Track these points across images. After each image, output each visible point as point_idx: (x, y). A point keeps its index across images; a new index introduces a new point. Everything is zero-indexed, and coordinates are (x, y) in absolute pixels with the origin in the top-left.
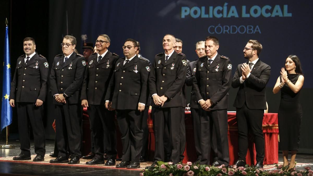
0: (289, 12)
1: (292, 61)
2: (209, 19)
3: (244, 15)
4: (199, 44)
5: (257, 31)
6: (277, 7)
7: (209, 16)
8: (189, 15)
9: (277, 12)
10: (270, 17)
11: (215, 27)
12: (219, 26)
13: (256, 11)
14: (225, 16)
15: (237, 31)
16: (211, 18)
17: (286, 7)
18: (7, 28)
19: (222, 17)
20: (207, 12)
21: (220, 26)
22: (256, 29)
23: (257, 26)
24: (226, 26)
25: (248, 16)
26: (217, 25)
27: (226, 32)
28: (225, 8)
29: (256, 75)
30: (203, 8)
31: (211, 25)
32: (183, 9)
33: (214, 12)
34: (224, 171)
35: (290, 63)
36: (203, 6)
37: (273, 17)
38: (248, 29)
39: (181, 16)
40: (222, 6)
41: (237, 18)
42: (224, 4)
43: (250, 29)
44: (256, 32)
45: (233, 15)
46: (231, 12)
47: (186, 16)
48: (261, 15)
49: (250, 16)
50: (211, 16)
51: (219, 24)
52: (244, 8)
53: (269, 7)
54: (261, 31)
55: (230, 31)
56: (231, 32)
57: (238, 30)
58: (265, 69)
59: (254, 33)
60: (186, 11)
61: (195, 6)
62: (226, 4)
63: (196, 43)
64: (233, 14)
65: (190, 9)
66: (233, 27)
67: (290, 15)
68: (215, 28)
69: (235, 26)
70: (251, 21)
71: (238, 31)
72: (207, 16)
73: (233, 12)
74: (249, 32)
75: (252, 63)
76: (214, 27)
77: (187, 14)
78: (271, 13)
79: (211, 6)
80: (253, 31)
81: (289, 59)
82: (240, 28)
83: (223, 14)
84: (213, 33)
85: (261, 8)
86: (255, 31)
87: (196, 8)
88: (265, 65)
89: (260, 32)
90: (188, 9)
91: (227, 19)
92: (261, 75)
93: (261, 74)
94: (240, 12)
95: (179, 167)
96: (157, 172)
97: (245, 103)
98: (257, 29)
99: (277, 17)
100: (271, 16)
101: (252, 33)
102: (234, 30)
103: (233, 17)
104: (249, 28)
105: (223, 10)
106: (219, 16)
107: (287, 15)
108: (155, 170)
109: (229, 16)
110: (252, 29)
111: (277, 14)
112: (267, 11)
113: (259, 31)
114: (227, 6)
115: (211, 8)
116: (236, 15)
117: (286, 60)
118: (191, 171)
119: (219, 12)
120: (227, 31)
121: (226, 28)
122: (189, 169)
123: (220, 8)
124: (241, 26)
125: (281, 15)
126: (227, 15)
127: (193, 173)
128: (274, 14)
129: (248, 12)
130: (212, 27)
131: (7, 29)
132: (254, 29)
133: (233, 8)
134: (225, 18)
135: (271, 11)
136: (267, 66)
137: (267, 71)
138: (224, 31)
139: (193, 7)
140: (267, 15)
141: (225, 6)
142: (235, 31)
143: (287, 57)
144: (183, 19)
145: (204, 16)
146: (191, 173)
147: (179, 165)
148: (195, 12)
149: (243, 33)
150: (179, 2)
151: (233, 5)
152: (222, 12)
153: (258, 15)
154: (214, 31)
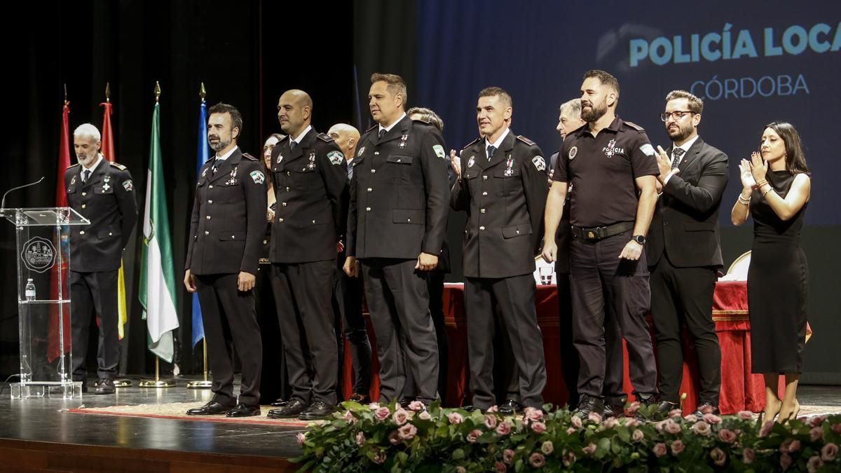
1: (776, 136)
2: (691, 65)
3: (771, 51)
5: (801, 87)
7: (691, 58)
8: (648, 58)
10: (828, 52)
11: (706, 83)
12: (715, 80)
13: (795, 40)
14: (727, 56)
15: (754, 91)
16: (696, 63)
18: (203, 105)
19: (721, 58)
20: (687, 49)
21: (717, 81)
22: (798, 82)
23: (801, 76)
24: (729, 80)
25: (778, 51)
26: (711, 79)
27: (731, 95)
28: (727, 36)
29: (689, 178)
30: (678, 40)
31: (697, 80)
32: (634, 44)
33: (702, 48)
34: (489, 422)
35: (773, 143)
36: (678, 34)
37: (834, 53)
38: (779, 85)
39: (628, 63)
40: (720, 32)
41: (754, 59)
42: (723, 26)
43: (784, 85)
44: (798, 90)
45: (744, 51)
46: (739, 45)
47: (640, 62)
48: (808, 48)
49: (784, 51)
50: (696, 58)
51: (715, 77)
52: (769, 33)
53: (825, 28)
54: (808, 86)
55: (738, 92)
56: (742, 95)
57: (757, 87)
58: (712, 160)
59: (794, 92)
60: (639, 49)
61: (660, 36)
62: (728, 26)
64: (744, 49)
65: (650, 43)
66: (744, 81)
68: (704, 87)
69: (750, 79)
70: (786, 64)
71: (757, 90)
72: (686, 59)
73: (744, 46)
74: (782, 91)
75: (682, 150)
76: (703, 83)
77: (642, 55)
78: (831, 42)
79: (695, 33)
80: (791, 88)
81: (769, 132)
82: (762, 84)
83: (721, 49)
85: (808, 31)
86: (797, 87)
87: (662, 41)
88: (711, 152)
89: (807, 91)
90: (643, 44)
91: (732, 62)
92: (702, 178)
93: (701, 174)
94: (760, 44)
95: (379, 416)
96: (332, 429)
97: (665, 252)
98: (801, 84)
100: (830, 48)
101: (788, 93)
102: (749, 87)
103: (745, 57)
104: (781, 83)
105: (721, 41)
106: (712, 56)
108: (328, 426)
109: (737, 55)
110: (788, 84)
112: (821, 38)
113: (805, 87)
114: (731, 30)
115: (695, 38)
116: (753, 53)
117: (764, 135)
118: (408, 425)
119: (714, 47)
120: (733, 91)
121: (731, 86)
122: (405, 421)
123: (713, 37)
124: (763, 78)
126: (732, 53)
127: (413, 430)
128: (837, 44)
129: (778, 42)
130: (700, 84)
131: (202, 109)
132: (793, 84)
133: (745, 36)
134: (727, 61)
135: (830, 37)
136: (717, 152)
137: (716, 166)
138: (727, 92)
139: (655, 38)
140: (821, 48)
141: (725, 31)
142: (751, 92)
143: (766, 128)
144: (635, 68)
145: (680, 59)
146: (407, 431)
147: (381, 411)
148: (661, 51)
149: (769, 95)
150: (623, 30)
151: (744, 28)
152: (719, 46)
153: (800, 48)
154: (704, 94)
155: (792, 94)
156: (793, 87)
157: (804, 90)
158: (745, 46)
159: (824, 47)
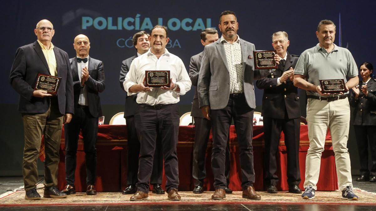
2: (118, 31)
4: (276, 35)
6: (199, 21)
7: (117, 28)
8: (93, 26)
9: (199, 25)
11: (125, 40)
13: (174, 24)
14: (137, 28)
16: (120, 30)
17: (209, 21)
19: (134, 29)
20: (115, 23)
22: (175, 43)
23: (177, 40)
26: (128, 38)
28: (138, 20)
30: (110, 19)
31: (120, 38)
32: (84, 19)
36: (110, 16)
37: (194, 31)
39: (81, 27)
40: (134, 17)
42: (136, 15)
44: (175, 46)
46: (144, 24)
47: (87, 27)
48: (181, 28)
50: (120, 28)
52: (160, 20)
53: (190, 21)
54: (181, 45)
59: (173, 47)
60: (88, 22)
61: (100, 16)
62: (138, 15)
63: (272, 35)
64: (147, 26)
65: (94, 20)
68: (124, 42)
72: (115, 28)
77: (89, 24)
78: (193, 27)
79: (120, 17)
80: (171, 45)
83: (134, 26)
84: (123, 47)
85: (181, 21)
86: (174, 45)
87: (101, 19)
89: (180, 47)
90: (90, 19)
98: (177, 43)
99: (198, 31)
100: (192, 29)
101: (170, 47)
105: (134, 22)
106: (131, 28)
110: (170, 43)
111: (199, 28)
112: (188, 24)
113: (179, 45)
114: (140, 17)
115: (120, 19)
119: (130, 24)
123: (132, 20)
125: (203, 28)
126: (140, 27)
128: (196, 28)
130: (122, 40)
132: (173, 43)
133: (147, 20)
135: (192, 25)
139: (97, 17)
141: (137, 17)
145: (111, 27)
148: (100, 23)
150: (79, 11)
151: (147, 17)
152: (134, 24)
153: (177, 28)
154: (125, 45)
155: (172, 47)
156: (173, 45)
157: (178, 46)
159: (189, 29)
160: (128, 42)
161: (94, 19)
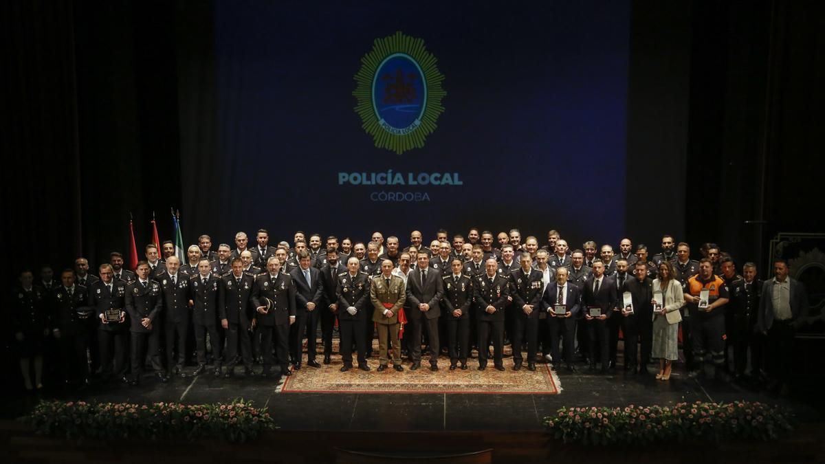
0: (459, 180)
2: (371, 186)
3: (411, 182)
6: (447, 175)
7: (371, 183)
8: (348, 181)
9: (447, 179)
10: (439, 185)
11: (379, 193)
12: (383, 193)
14: (389, 183)
15: (402, 198)
16: (373, 186)
17: (456, 175)
19: (387, 184)
20: (369, 178)
22: (424, 196)
23: (426, 194)
24: (390, 193)
25: (415, 183)
26: (381, 192)
27: (391, 199)
28: (390, 175)
30: (364, 175)
31: (374, 192)
32: (341, 175)
33: (375, 179)
36: (364, 172)
37: (442, 185)
38: (415, 196)
39: (338, 182)
40: (386, 173)
41: (402, 185)
42: (387, 170)
43: (418, 197)
45: (398, 182)
46: (396, 179)
47: (344, 182)
48: (430, 182)
49: (418, 183)
50: (374, 183)
52: (411, 176)
53: (438, 175)
55: (395, 198)
56: (397, 199)
57: (405, 197)
59: (423, 200)
60: (344, 177)
61: (355, 172)
62: (390, 171)
66: (398, 194)
67: (461, 183)
68: (378, 195)
69: (401, 193)
70: (418, 188)
72: (369, 183)
74: (416, 199)
77: (346, 179)
78: (441, 181)
79: (373, 172)
82: (407, 195)
83: (387, 181)
84: (376, 200)
85: (430, 176)
86: (424, 198)
87: (356, 174)
89: (429, 200)
90: (346, 175)
91: (392, 186)
94: (406, 178)
98: (426, 197)
99: (447, 185)
102: (400, 196)
103: (399, 184)
105: (387, 177)
106: (384, 182)
107: (457, 182)
109: (395, 183)
110: (420, 196)
111: (447, 182)
112: (436, 179)
114: (392, 172)
115: (373, 175)
116: (402, 182)
119: (382, 179)
120: (393, 198)
121: (391, 195)
123: (384, 175)
124: (408, 193)
125: (450, 182)
126: (392, 181)
128: (444, 182)
129: (415, 179)
130: (375, 194)
132: (422, 197)
133: (399, 175)
135: (440, 179)
138: (389, 198)
139: (352, 173)
141: (389, 173)
144: (341, 185)
145: (365, 182)
148: (355, 179)
149: (410, 200)
151: (398, 172)
152: (386, 179)
153: (426, 182)
154: (377, 197)
155: (421, 200)
157: (427, 199)
158: (399, 179)
159: (438, 183)
160: (383, 195)
161: (349, 174)
